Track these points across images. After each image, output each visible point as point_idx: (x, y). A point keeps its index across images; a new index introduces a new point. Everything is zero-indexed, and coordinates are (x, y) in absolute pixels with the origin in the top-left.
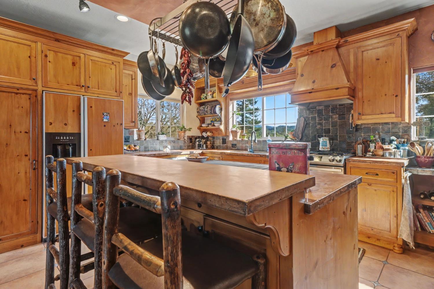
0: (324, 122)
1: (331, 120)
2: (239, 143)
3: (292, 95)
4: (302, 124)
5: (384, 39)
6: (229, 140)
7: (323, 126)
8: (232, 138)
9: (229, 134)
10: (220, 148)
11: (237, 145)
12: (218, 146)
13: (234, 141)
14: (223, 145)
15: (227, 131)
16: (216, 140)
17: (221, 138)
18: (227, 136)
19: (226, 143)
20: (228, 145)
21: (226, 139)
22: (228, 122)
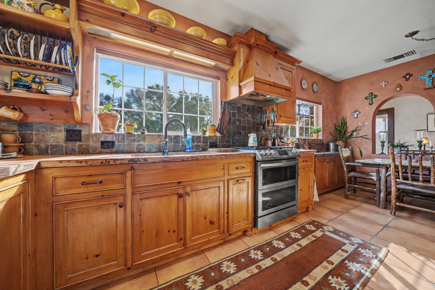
0: (242, 119)
1: (247, 119)
2: (123, 140)
3: (255, 81)
4: (227, 118)
5: (289, 66)
6: (90, 133)
7: (241, 123)
8: (100, 129)
9: (92, 121)
10: (57, 151)
11: (116, 143)
12: (50, 148)
13: (107, 135)
14: (70, 145)
15: (86, 113)
16: (38, 131)
17: (63, 128)
18: (86, 124)
19: (80, 140)
20: (89, 143)
21: (80, 131)
22: (88, 94)
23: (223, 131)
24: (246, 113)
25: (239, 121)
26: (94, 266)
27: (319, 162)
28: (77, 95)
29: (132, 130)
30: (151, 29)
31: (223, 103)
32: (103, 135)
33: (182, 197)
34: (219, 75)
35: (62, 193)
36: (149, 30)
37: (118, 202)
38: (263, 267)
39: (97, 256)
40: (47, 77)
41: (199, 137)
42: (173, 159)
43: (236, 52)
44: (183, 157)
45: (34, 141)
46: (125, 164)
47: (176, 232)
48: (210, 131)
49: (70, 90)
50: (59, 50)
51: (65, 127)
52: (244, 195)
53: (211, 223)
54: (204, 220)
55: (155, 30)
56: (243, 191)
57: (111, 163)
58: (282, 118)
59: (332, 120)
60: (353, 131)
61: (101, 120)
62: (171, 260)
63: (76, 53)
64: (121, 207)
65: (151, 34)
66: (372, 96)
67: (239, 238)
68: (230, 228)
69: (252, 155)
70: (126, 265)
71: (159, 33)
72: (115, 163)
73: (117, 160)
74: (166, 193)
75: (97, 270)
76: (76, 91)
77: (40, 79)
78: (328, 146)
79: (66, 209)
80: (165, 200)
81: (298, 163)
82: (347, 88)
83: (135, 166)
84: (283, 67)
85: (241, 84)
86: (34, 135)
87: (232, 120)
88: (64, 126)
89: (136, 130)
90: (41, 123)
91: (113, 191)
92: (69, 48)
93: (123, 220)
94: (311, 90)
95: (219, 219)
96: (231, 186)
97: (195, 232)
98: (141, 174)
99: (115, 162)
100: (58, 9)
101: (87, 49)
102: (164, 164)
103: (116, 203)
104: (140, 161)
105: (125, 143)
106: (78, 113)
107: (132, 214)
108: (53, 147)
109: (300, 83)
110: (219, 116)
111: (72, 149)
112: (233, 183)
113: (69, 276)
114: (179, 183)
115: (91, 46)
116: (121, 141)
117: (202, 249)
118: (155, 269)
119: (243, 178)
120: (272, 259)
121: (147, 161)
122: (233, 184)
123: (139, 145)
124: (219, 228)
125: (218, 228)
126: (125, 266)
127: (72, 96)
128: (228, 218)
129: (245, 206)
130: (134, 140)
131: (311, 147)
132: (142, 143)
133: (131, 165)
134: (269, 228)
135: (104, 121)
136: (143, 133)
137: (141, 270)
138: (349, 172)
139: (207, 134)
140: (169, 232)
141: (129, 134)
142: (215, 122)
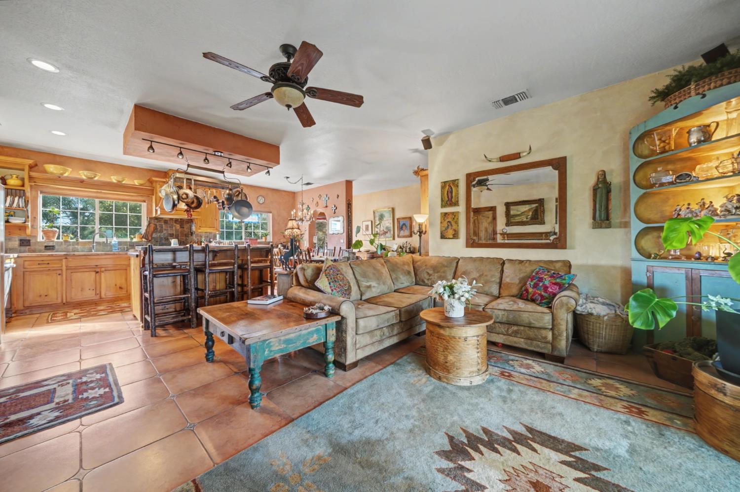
2: (62, 245)
4: (152, 229)
6: (36, 241)
7: (167, 232)
8: (43, 238)
9: (38, 234)
11: (56, 246)
12: (8, 250)
13: (49, 242)
14: (22, 247)
15: (34, 230)
17: (17, 239)
18: (33, 236)
19: (30, 245)
20: (36, 246)
21: (29, 241)
22: (35, 219)
23: (147, 238)
26: (44, 300)
28: (29, 222)
29: (68, 239)
30: (80, 181)
31: (149, 219)
32: (46, 242)
33: (98, 273)
34: (144, 199)
35: (28, 267)
37: (58, 273)
39: (46, 295)
41: (126, 242)
42: (92, 254)
43: (154, 187)
47: (94, 290)
48: (137, 238)
49: (24, 219)
50: (18, 200)
51: (19, 238)
53: (121, 288)
54: (115, 286)
55: (83, 182)
61: (44, 234)
63: (27, 199)
64: (59, 275)
65: (81, 184)
71: (87, 183)
74: (87, 270)
76: (28, 219)
79: (30, 274)
80: (88, 274)
83: (68, 257)
91: (55, 268)
92: (23, 198)
98: (73, 261)
99: (54, 256)
100: (15, 177)
101: (34, 193)
102: (86, 256)
103: (56, 273)
106: (29, 231)
107: (66, 278)
108: (10, 249)
110: (146, 228)
111: (23, 250)
115: (36, 191)
116: (60, 245)
123: (73, 248)
125: (126, 291)
126: (61, 302)
127: (25, 222)
130: (70, 245)
133: (66, 257)
135: (47, 235)
136: (77, 241)
139: (135, 240)
141: (66, 241)
142: (143, 231)
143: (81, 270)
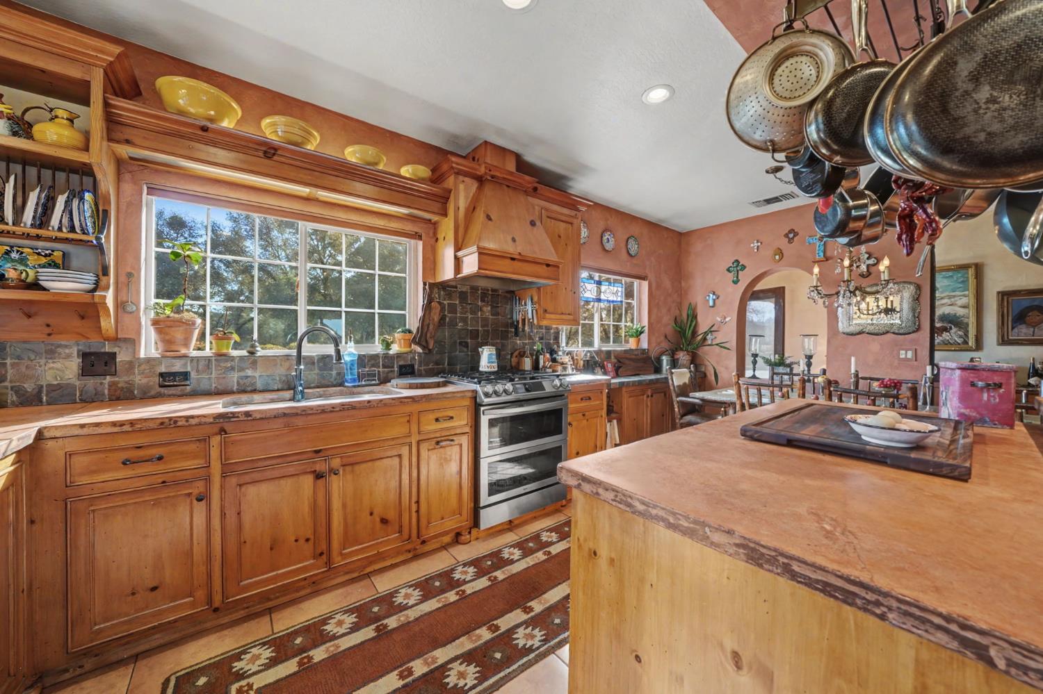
0: (470, 316)
1: (481, 315)
2: (209, 368)
3: (480, 254)
4: (436, 317)
5: (566, 211)
6: (134, 357)
7: (467, 325)
8: (157, 349)
9: (139, 333)
10: (62, 396)
11: (193, 375)
12: (45, 392)
13: (174, 361)
14: (91, 383)
15: (126, 319)
16: (19, 358)
17: (74, 351)
18: (126, 340)
19: (114, 374)
20: (131, 377)
21: (113, 356)
22: (129, 279)
23: (427, 341)
24: (480, 303)
25: (464, 320)
26: (147, 608)
27: (630, 397)
28: (107, 288)
29: (228, 348)
30: (265, 152)
31: (427, 287)
32: (164, 360)
33: (323, 477)
34: (419, 231)
35: (85, 480)
36: (261, 154)
37: (195, 492)
38: (469, 592)
39: (154, 589)
40: (37, 249)
41: (374, 357)
42: (304, 411)
43: (450, 191)
44: (324, 406)
45: (9, 378)
46: (205, 423)
47: (311, 542)
48: (400, 343)
49: (91, 278)
50: (68, 203)
51: (80, 348)
52: (453, 467)
53: (384, 521)
54: (369, 517)
55: (274, 154)
56: (451, 460)
57: (180, 423)
58: (548, 316)
59: (669, 310)
60: (705, 333)
61: (159, 331)
62: (303, 593)
63: (104, 205)
64: (199, 500)
65: (267, 161)
66: (738, 267)
67: (445, 547)
68: (423, 531)
69: (470, 394)
70: (210, 600)
71: (283, 159)
72: (187, 424)
73: (192, 417)
74: (291, 470)
75: (154, 615)
76: (104, 279)
77: (22, 253)
78: (659, 360)
79: (92, 508)
80: (287, 484)
81: (566, 405)
82: (698, 246)
83: (227, 427)
84: (554, 215)
85: (460, 254)
86: (9, 367)
87: (447, 319)
88: (78, 345)
89: (237, 346)
90: (25, 342)
91: (184, 472)
92: (88, 196)
93: (204, 526)
94: (624, 251)
95: (400, 515)
96: (424, 453)
97: (348, 540)
98: (240, 441)
99: (187, 421)
100: (63, 118)
101: (127, 188)
102: (285, 420)
103: (189, 495)
104: (238, 417)
105: (211, 374)
106: (110, 323)
107: (222, 511)
108: (52, 388)
109: (599, 240)
110: (420, 314)
111: (94, 392)
112: (430, 448)
113: (97, 627)
114: (317, 452)
115: (135, 182)
116: (204, 372)
117: (368, 570)
118: (270, 611)
119: (451, 438)
120: (489, 579)
121: (250, 416)
122: (429, 450)
123: (242, 378)
124: (400, 532)
125: (397, 530)
126: (208, 604)
127: (94, 290)
128: (417, 511)
129: (455, 487)
130: (233, 368)
131: (620, 365)
132: (249, 372)
133: (219, 425)
134: (508, 527)
135: (167, 334)
136: (252, 353)
137: (242, 613)
138: (683, 416)
139: (395, 349)
140: (296, 541)
141: (221, 356)
142: (413, 323)
143: (269, 474)
